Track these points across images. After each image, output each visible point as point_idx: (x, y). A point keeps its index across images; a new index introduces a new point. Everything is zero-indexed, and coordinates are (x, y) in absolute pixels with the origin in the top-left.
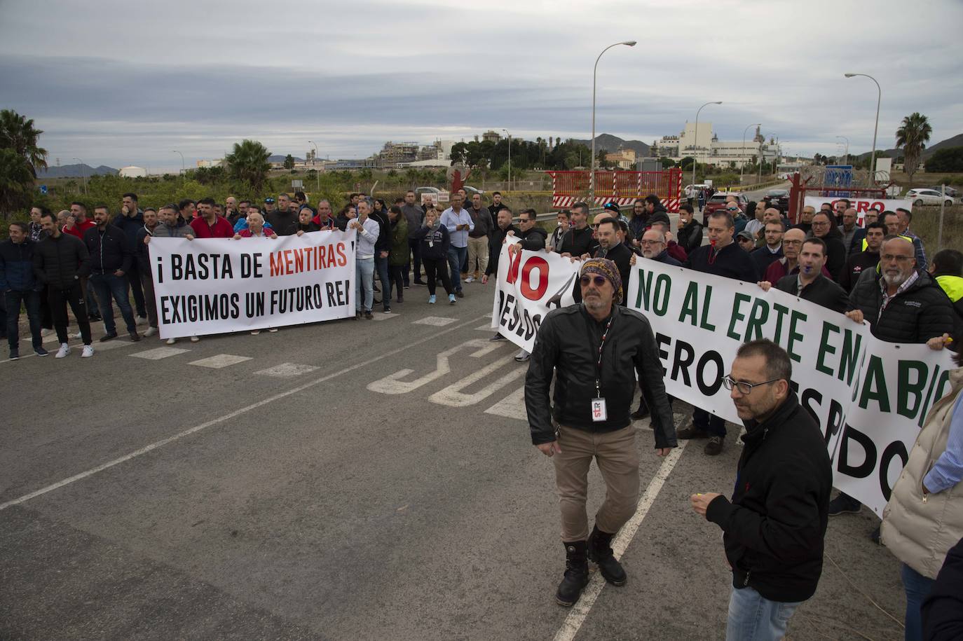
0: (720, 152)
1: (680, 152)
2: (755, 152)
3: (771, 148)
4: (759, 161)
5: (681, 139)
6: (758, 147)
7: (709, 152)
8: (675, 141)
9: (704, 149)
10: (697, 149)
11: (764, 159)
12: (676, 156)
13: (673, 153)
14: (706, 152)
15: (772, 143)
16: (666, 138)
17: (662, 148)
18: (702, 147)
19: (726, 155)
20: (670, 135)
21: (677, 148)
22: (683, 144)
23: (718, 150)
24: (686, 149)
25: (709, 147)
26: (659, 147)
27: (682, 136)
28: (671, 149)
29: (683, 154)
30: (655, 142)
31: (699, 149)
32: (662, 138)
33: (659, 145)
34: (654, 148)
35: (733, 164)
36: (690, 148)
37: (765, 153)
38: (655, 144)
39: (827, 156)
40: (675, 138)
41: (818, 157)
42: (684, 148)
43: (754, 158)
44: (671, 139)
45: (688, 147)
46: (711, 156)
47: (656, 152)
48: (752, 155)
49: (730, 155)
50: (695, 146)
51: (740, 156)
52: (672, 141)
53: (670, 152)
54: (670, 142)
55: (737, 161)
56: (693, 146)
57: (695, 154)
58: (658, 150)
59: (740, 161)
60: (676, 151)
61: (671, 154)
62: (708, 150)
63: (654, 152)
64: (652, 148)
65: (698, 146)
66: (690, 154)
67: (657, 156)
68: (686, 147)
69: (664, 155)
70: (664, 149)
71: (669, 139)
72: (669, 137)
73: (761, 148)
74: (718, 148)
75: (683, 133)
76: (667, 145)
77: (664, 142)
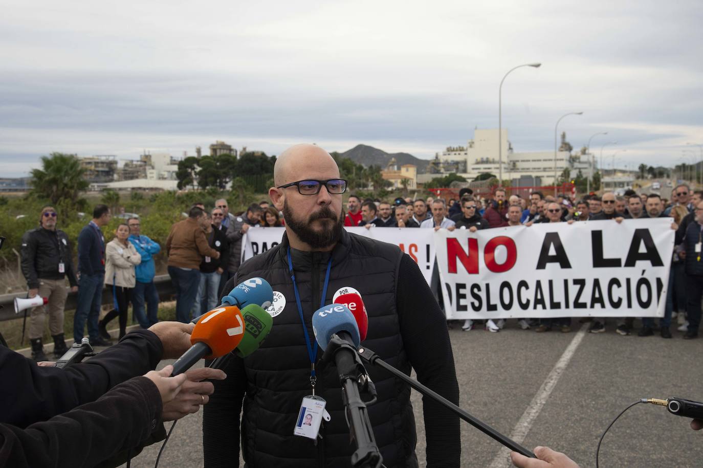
0: (520, 165)
1: (470, 166)
2: (565, 164)
3: (584, 158)
4: (572, 176)
5: (469, 149)
6: (568, 158)
7: (506, 166)
8: (463, 153)
9: (499, 162)
10: (491, 163)
11: (580, 172)
12: (465, 171)
13: (461, 167)
14: (503, 166)
15: (584, 152)
16: (450, 150)
17: (446, 162)
18: (497, 159)
19: (528, 169)
20: (455, 146)
21: (465, 162)
22: (472, 156)
23: (517, 163)
24: (478, 163)
25: (505, 160)
26: (442, 161)
27: (471, 146)
28: (457, 163)
29: (473, 169)
30: (437, 154)
31: (493, 162)
32: (445, 150)
33: (442, 159)
34: (436, 163)
35: (538, 180)
36: (483, 162)
37: (578, 165)
38: (437, 157)
39: (655, 166)
40: (461, 149)
41: (642, 167)
42: (474, 161)
43: (566, 173)
44: (457, 150)
45: (479, 159)
46: (509, 170)
47: (438, 166)
48: (561, 168)
49: (535, 169)
50: (487, 158)
51: (545, 170)
52: (457, 153)
53: (456, 166)
54: (455, 154)
55: (543, 177)
56: (485, 159)
57: (489, 168)
58: (441, 165)
59: (548, 176)
60: (463, 164)
61: (457, 169)
62: (504, 163)
63: (436, 168)
64: (434, 163)
65: (491, 159)
66: (483, 168)
67: (438, 172)
68: (477, 160)
69: (448, 170)
70: (448, 163)
71: (453, 150)
72: (454, 148)
73: (571, 159)
74: (518, 161)
75: (473, 143)
76: (453, 157)
77: (449, 154)
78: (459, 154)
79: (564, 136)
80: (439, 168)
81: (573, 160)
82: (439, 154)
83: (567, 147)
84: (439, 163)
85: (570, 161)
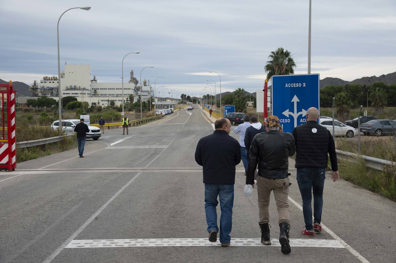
0: (99, 92)
1: (61, 92)
2: (131, 92)
3: (144, 88)
4: (135, 100)
5: (61, 79)
6: (134, 89)
7: (89, 92)
8: (56, 82)
9: (84, 89)
10: (77, 89)
13: (55, 92)
14: (86, 92)
16: (46, 79)
17: (43, 88)
18: (82, 87)
19: (105, 95)
20: (50, 76)
21: (58, 89)
22: (64, 84)
23: (97, 90)
24: (67, 89)
25: (89, 88)
26: (39, 87)
27: (62, 77)
28: (52, 89)
29: (63, 94)
30: (35, 82)
31: (79, 89)
32: (42, 79)
33: (39, 85)
34: (35, 88)
35: (112, 103)
36: (71, 89)
37: (139, 93)
38: (35, 84)
40: (55, 79)
42: (65, 89)
43: (131, 98)
44: (52, 80)
45: (69, 87)
46: (92, 96)
47: (36, 91)
48: (128, 95)
49: (110, 95)
50: (75, 86)
51: (117, 96)
52: (52, 81)
53: (51, 91)
54: (50, 82)
55: (116, 101)
56: (73, 87)
57: (76, 94)
58: (39, 90)
59: (119, 101)
60: (56, 90)
61: (52, 93)
62: (88, 90)
63: (35, 92)
64: (32, 88)
65: (78, 87)
66: (71, 93)
67: (36, 95)
68: (67, 87)
69: (44, 94)
70: (44, 89)
71: (49, 79)
72: (49, 78)
73: (136, 89)
74: (98, 89)
75: (64, 74)
76: (48, 85)
77: (45, 82)
78: (53, 82)
79: (132, 73)
80: (37, 93)
81: (137, 89)
82: (36, 82)
83: (134, 80)
84: (38, 89)
85: (135, 91)
